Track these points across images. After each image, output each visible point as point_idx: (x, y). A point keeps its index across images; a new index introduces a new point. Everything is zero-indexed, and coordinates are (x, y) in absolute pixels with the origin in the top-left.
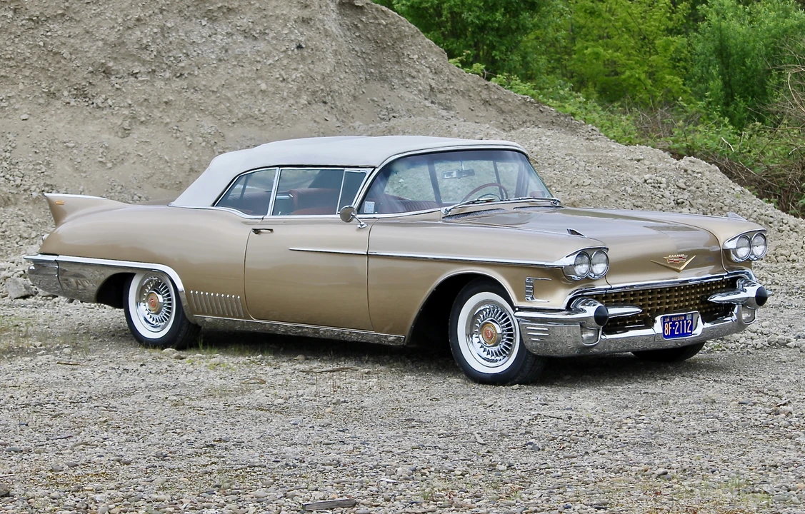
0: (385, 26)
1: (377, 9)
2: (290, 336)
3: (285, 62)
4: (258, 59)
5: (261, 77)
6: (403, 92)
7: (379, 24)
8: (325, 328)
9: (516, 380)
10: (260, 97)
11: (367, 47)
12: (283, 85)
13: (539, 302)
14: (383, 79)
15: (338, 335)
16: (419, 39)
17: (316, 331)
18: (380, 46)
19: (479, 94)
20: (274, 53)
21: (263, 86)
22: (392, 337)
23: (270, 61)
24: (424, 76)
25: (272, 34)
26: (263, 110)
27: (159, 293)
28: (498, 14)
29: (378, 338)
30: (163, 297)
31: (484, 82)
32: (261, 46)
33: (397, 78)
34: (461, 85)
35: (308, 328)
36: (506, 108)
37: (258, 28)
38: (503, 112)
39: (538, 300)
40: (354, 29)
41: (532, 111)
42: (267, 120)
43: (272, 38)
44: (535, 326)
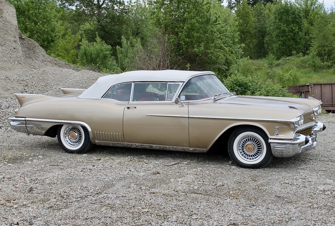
0: (31, 44)
1: (28, 39)
2: (138, 148)
3: (11, 52)
4: (3, 52)
5: (4, 57)
6: (36, 61)
7: (29, 43)
8: (156, 145)
9: (263, 167)
10: (4, 62)
11: (26, 49)
12: (10, 59)
13: (281, 136)
14: (30, 58)
15: (163, 148)
16: (39, 47)
17: (151, 147)
18: (29, 49)
19: (54, 62)
20: (8, 50)
21: (5, 59)
22: (191, 149)
23: (7, 52)
24: (41, 57)
25: (7, 45)
26: (6, 66)
27: (76, 133)
28: (46, 43)
29: (184, 149)
30: (77, 134)
31: (54, 59)
32: (4, 48)
33: (34, 57)
34: (49, 60)
35: (146, 146)
36: (61, 65)
37: (3, 43)
38: (60, 66)
39: (279, 135)
40: (22, 44)
41: (68, 66)
42: (7, 69)
43: (7, 46)
44: (279, 146)
